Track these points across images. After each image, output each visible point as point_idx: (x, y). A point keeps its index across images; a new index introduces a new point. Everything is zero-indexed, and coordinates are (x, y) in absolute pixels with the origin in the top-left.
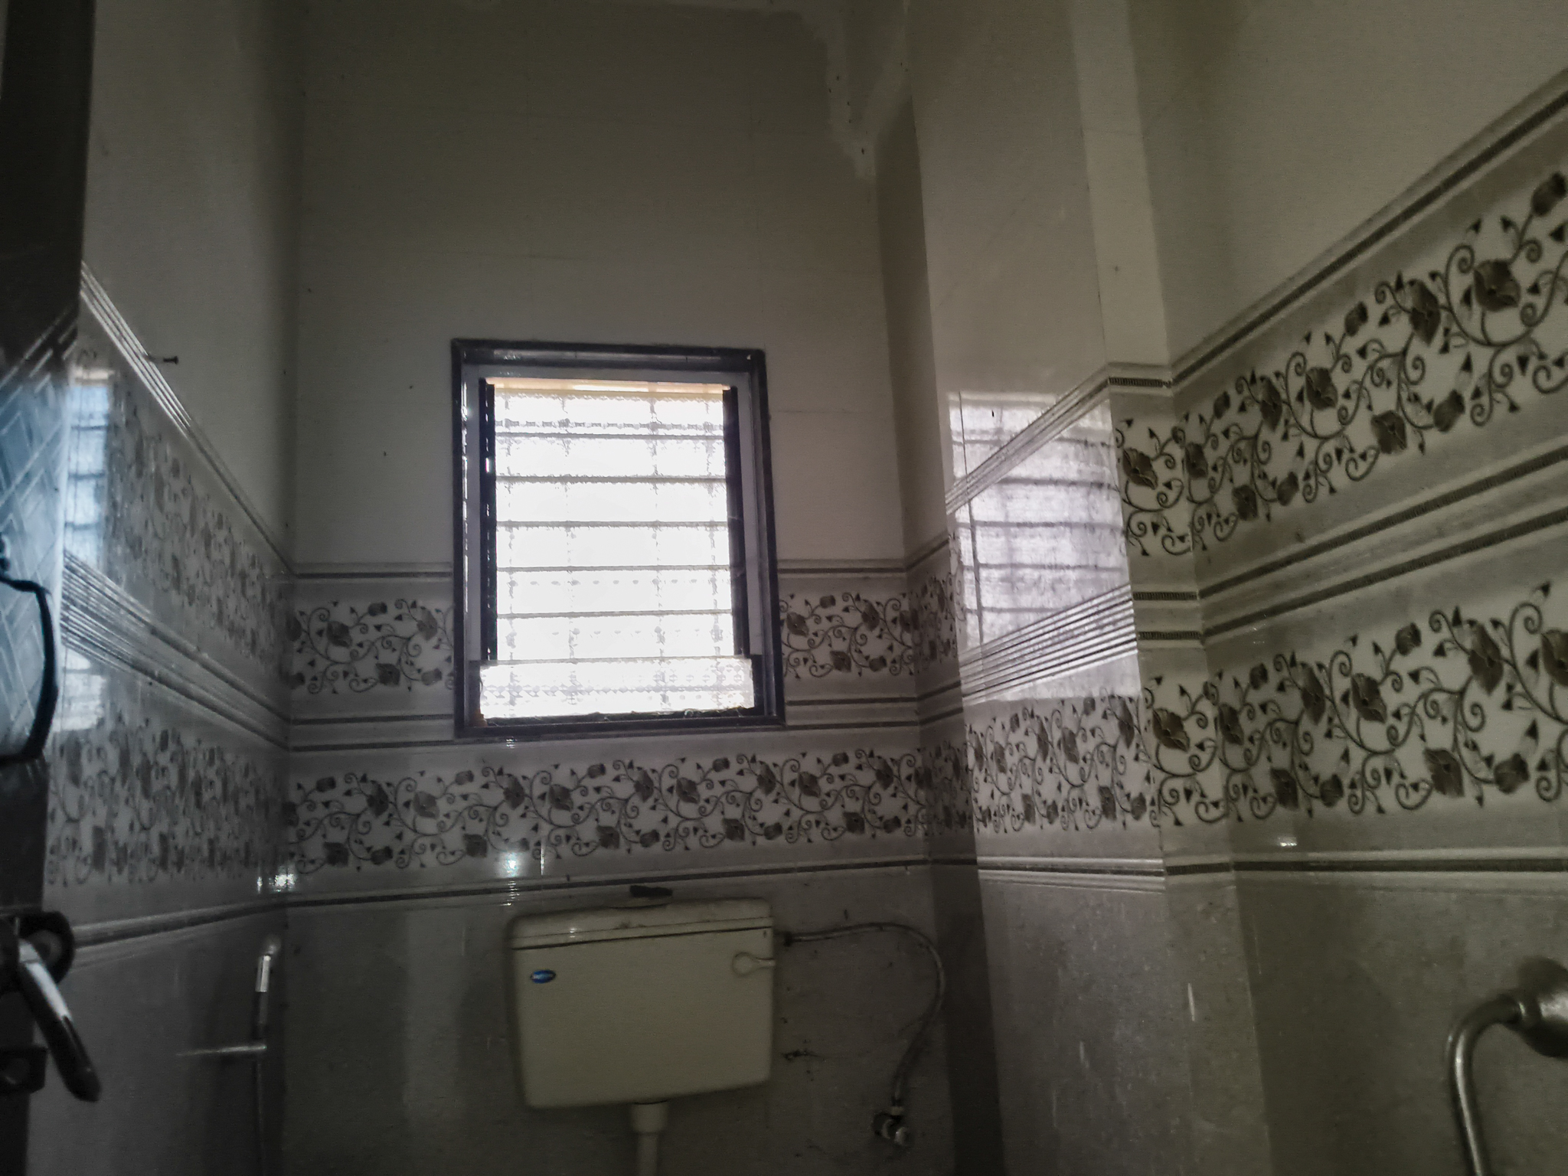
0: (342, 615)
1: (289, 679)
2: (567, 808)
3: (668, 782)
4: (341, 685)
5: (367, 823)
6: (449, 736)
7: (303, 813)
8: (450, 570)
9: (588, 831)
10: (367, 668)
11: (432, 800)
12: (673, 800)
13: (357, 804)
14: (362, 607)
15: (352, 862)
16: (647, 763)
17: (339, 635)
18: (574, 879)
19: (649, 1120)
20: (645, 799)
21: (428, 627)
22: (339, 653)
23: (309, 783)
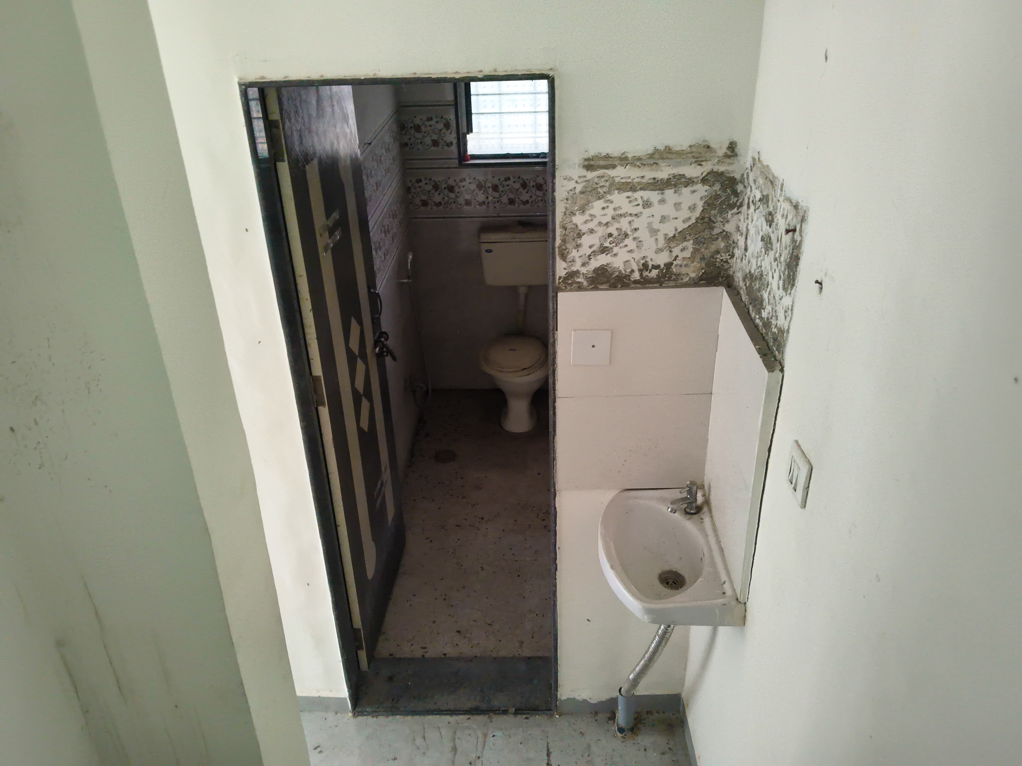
0: (417, 121)
1: (404, 145)
2: (498, 192)
3: (532, 184)
4: (420, 146)
5: (433, 194)
6: (457, 166)
7: (413, 190)
8: (453, 103)
9: (505, 199)
10: (428, 140)
11: (453, 187)
12: (534, 190)
13: (429, 187)
14: (425, 118)
15: (429, 207)
16: (525, 177)
17: (418, 129)
18: (501, 215)
19: (523, 291)
20: (524, 189)
21: (447, 126)
22: (419, 135)
23: (414, 180)
